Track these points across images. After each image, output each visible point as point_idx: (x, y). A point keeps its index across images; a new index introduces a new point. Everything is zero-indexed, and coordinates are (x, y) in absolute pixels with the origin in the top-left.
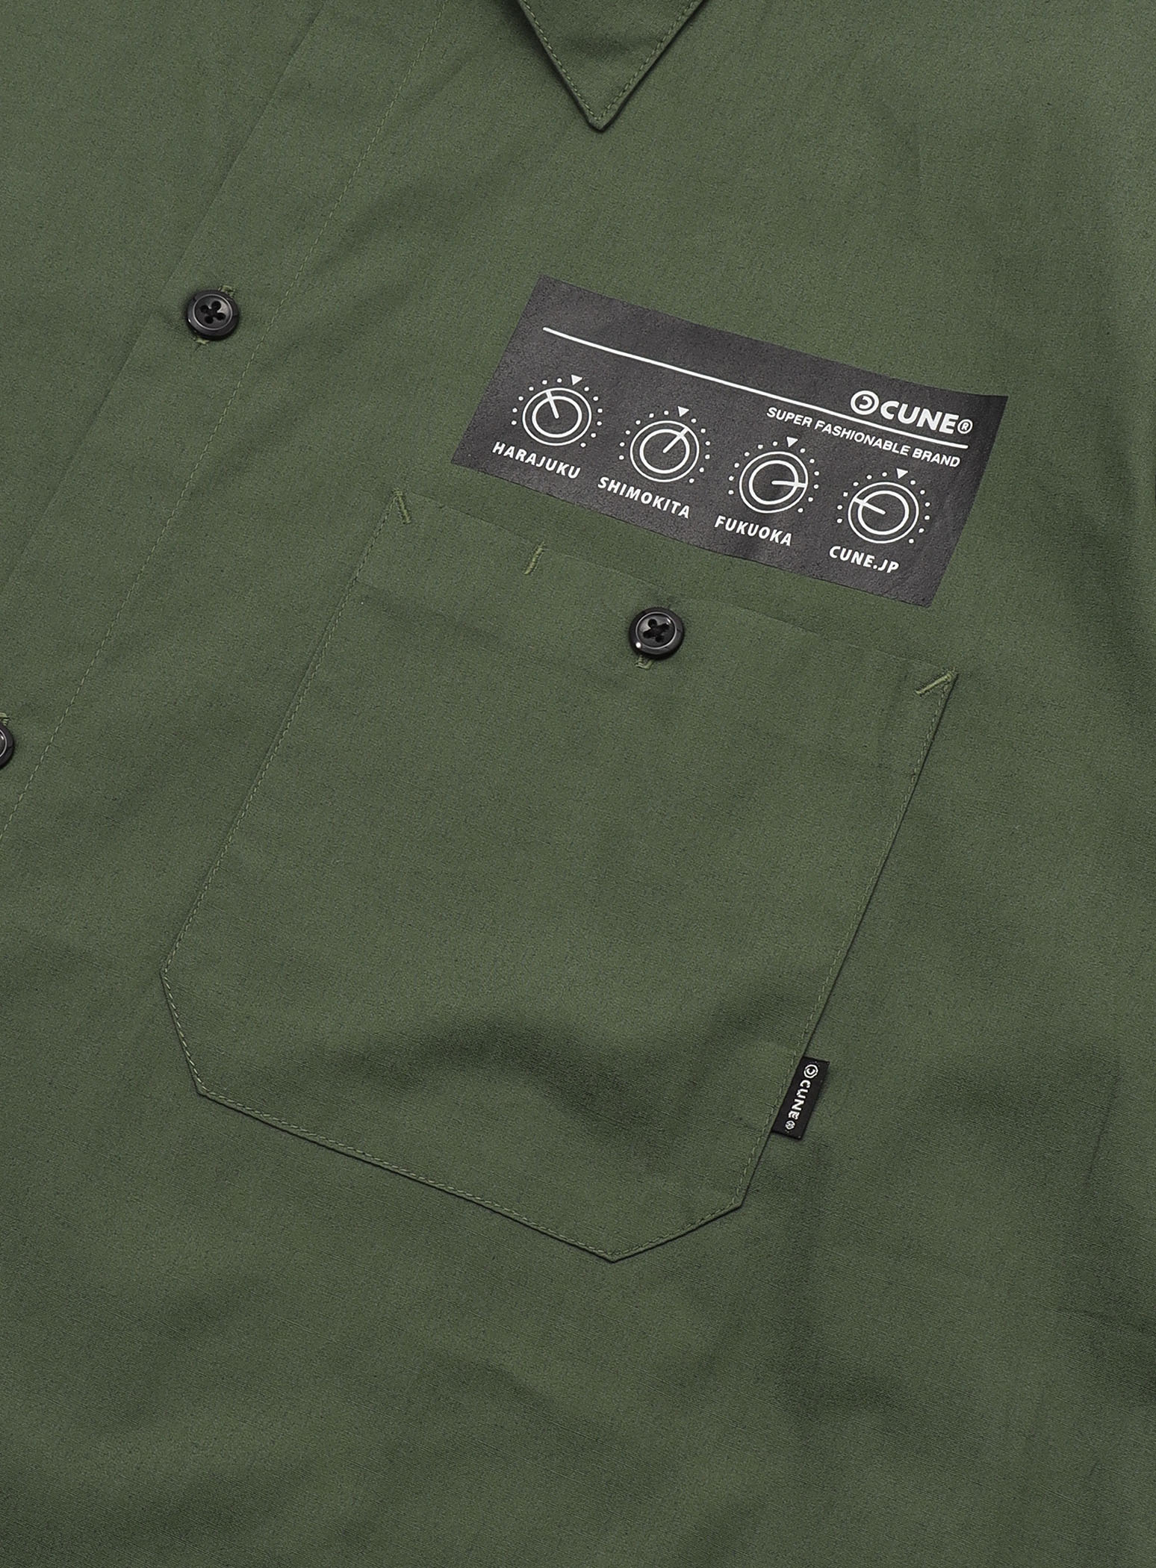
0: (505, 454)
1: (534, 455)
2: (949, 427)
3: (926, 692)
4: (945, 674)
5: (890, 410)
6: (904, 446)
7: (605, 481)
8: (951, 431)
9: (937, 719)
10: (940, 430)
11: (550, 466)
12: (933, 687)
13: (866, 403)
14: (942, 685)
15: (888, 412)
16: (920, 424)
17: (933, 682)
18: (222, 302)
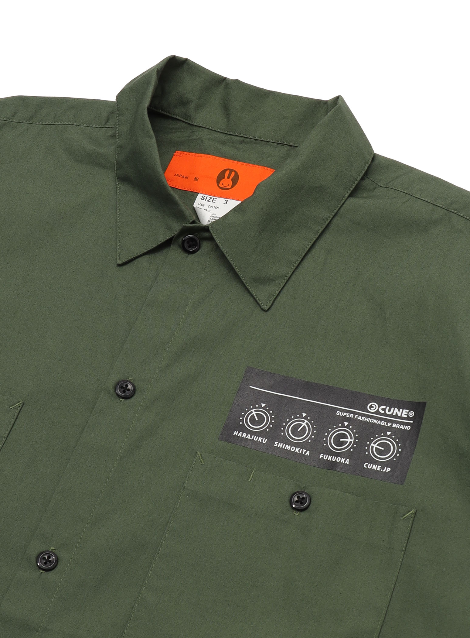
0: (238, 435)
1: (249, 435)
2: (405, 415)
3: (405, 518)
4: (412, 510)
5: (383, 409)
6: (389, 423)
7: (277, 443)
8: (406, 416)
9: (410, 528)
10: (402, 416)
11: (256, 439)
12: (408, 516)
13: (373, 407)
14: (411, 515)
15: (382, 410)
16: (394, 414)
17: (407, 514)
18: (129, 385)
